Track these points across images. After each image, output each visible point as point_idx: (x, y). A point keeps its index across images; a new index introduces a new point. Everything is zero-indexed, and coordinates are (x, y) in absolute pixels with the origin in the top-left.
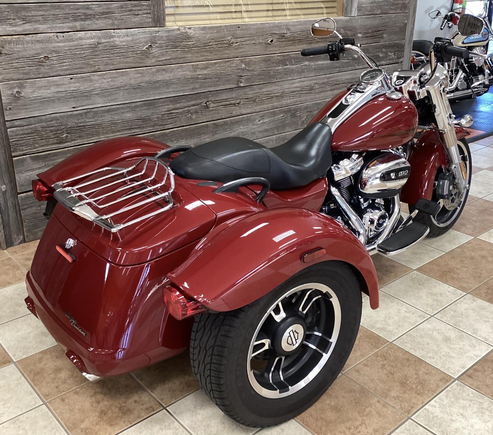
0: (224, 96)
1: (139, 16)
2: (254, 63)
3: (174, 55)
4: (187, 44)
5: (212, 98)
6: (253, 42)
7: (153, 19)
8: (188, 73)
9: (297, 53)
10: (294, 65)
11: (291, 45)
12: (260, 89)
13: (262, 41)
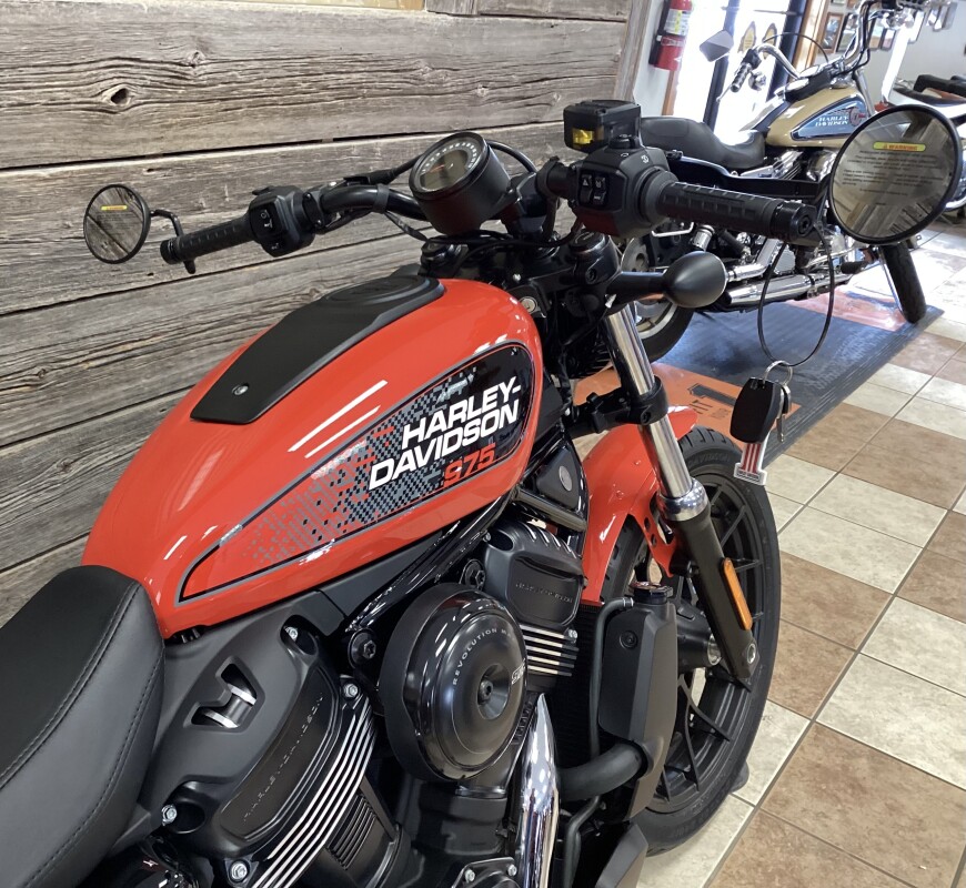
9: (243, 157)
10: (230, 209)
11: (217, 120)
12: (65, 325)
13: (68, 95)
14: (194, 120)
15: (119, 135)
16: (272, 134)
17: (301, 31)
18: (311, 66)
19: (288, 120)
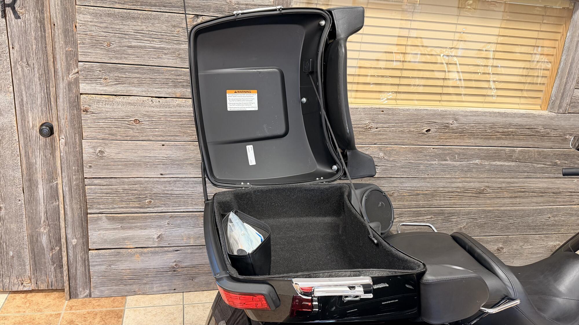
2: (398, 153)
6: (401, 129)
9: (464, 148)
10: (457, 161)
11: (457, 138)
13: (414, 130)
14: (449, 138)
15: (427, 140)
16: (475, 143)
17: (490, 116)
18: (493, 126)
19: (482, 140)
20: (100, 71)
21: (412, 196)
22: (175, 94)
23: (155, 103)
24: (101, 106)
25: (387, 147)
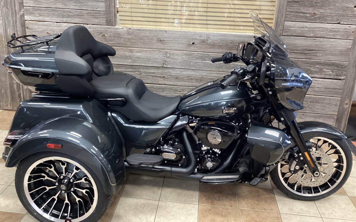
0: (152, 71)
1: (98, 19)
2: (177, 55)
3: (119, 42)
4: (127, 37)
5: (143, 70)
6: (178, 42)
7: (107, 21)
8: (127, 53)
9: (215, 54)
11: (211, 48)
12: (182, 71)
14: (206, 48)
15: (193, 48)
17: (229, 37)
19: (227, 50)
20: (32, 10)
21: (189, 80)
22: (63, 20)
23: (55, 25)
24: (33, 26)
25: (171, 51)
